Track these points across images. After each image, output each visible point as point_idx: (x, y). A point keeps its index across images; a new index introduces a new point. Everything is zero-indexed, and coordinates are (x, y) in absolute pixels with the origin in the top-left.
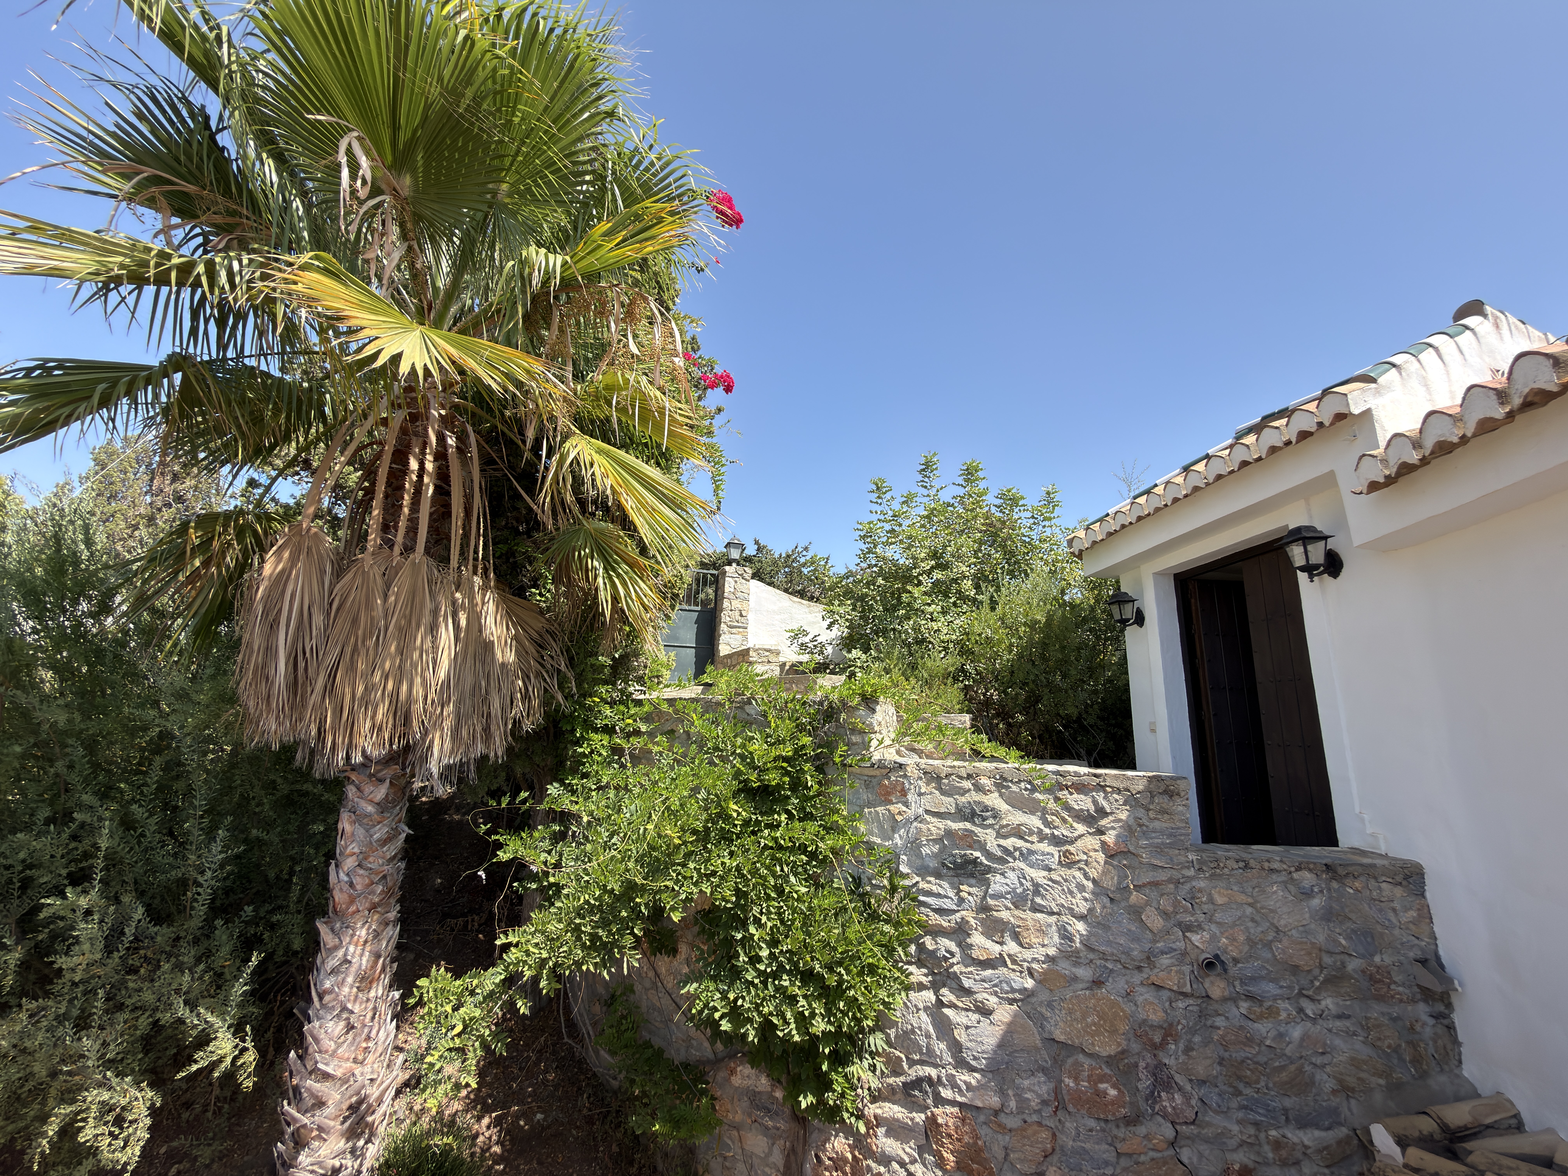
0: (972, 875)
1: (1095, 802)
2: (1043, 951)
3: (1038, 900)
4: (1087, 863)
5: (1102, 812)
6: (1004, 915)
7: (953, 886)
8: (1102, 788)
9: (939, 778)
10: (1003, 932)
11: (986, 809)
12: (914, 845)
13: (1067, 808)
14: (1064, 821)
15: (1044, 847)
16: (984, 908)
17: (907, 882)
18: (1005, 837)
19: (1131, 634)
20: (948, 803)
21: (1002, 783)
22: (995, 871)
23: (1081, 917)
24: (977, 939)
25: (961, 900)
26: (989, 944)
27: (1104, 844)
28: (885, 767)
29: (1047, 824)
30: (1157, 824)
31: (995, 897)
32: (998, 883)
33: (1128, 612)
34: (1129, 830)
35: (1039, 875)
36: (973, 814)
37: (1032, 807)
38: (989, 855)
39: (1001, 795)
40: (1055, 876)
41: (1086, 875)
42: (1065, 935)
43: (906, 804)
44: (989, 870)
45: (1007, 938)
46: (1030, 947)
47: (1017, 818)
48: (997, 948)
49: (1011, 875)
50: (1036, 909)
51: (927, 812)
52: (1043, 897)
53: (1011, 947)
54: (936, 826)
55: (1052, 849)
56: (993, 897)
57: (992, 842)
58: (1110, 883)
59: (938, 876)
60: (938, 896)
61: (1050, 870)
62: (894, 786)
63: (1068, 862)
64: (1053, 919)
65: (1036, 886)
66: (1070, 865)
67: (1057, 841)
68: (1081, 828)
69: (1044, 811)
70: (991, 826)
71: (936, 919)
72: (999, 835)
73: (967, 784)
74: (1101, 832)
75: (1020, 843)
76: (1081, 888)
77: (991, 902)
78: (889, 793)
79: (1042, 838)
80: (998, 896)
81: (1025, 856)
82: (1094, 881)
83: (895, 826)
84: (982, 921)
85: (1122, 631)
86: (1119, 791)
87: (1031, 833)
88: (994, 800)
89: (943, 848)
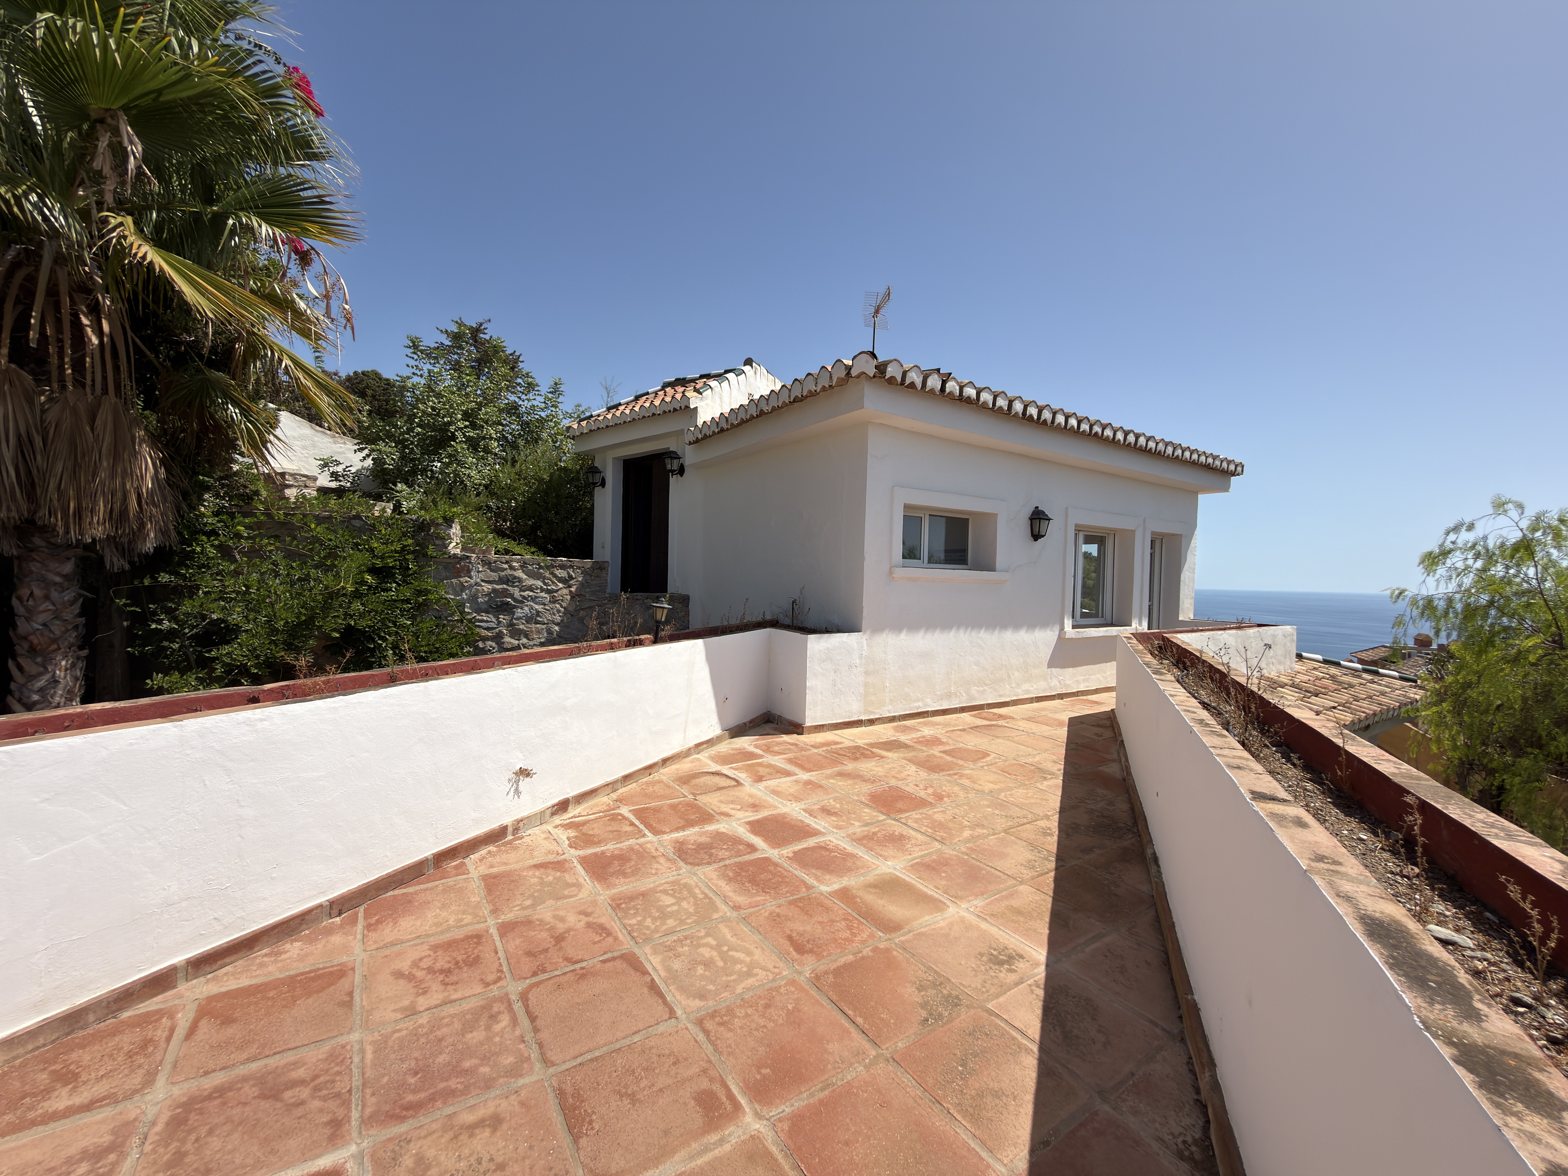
0: (506, 611)
1: (568, 573)
2: (539, 640)
3: (538, 619)
4: (562, 600)
5: (571, 578)
6: (521, 627)
7: (495, 616)
8: (571, 567)
9: (490, 563)
10: (520, 635)
11: (515, 578)
12: (473, 598)
13: (555, 576)
14: (553, 582)
15: (543, 594)
16: (511, 625)
17: (469, 617)
18: (524, 591)
19: (598, 491)
20: (494, 576)
21: (524, 566)
22: (517, 607)
23: (557, 624)
24: (507, 639)
25: (500, 622)
26: (513, 641)
27: (570, 591)
28: (458, 558)
29: (545, 584)
30: (594, 582)
31: (517, 619)
32: (519, 613)
33: (597, 479)
34: (582, 585)
35: (539, 607)
36: (508, 580)
37: (538, 576)
38: (515, 600)
39: (523, 571)
40: (547, 607)
41: (561, 606)
42: (550, 632)
43: (470, 577)
44: (515, 607)
45: (522, 637)
46: (533, 639)
47: (531, 582)
48: (517, 642)
49: (526, 608)
50: (537, 623)
51: (483, 581)
52: (541, 617)
53: (524, 641)
54: (487, 587)
55: (546, 595)
56: (516, 619)
57: (517, 593)
58: (571, 609)
59: (487, 612)
60: (487, 621)
61: (544, 604)
62: (463, 568)
63: (554, 601)
64: (544, 626)
65: (538, 612)
66: (554, 602)
67: (549, 592)
68: (561, 585)
69: (544, 578)
70: (517, 586)
71: (484, 633)
72: (521, 590)
73: (506, 566)
74: (570, 587)
75: (531, 594)
76: (559, 611)
77: (515, 621)
78: (460, 572)
79: (542, 590)
80: (518, 619)
81: (533, 599)
82: (565, 608)
83: (463, 588)
84: (510, 631)
85: (594, 489)
86: (579, 568)
87: (537, 588)
88: (520, 574)
89: (491, 598)
